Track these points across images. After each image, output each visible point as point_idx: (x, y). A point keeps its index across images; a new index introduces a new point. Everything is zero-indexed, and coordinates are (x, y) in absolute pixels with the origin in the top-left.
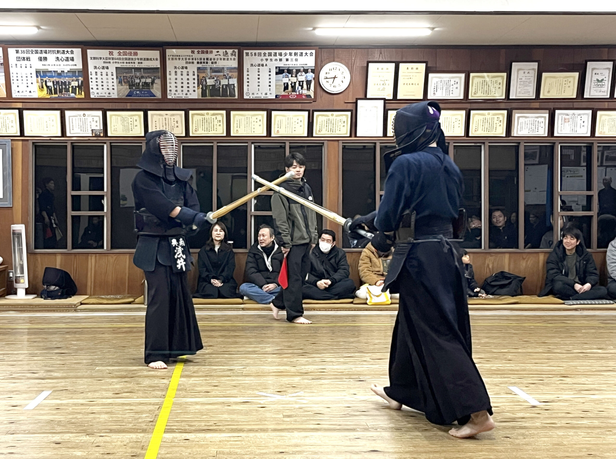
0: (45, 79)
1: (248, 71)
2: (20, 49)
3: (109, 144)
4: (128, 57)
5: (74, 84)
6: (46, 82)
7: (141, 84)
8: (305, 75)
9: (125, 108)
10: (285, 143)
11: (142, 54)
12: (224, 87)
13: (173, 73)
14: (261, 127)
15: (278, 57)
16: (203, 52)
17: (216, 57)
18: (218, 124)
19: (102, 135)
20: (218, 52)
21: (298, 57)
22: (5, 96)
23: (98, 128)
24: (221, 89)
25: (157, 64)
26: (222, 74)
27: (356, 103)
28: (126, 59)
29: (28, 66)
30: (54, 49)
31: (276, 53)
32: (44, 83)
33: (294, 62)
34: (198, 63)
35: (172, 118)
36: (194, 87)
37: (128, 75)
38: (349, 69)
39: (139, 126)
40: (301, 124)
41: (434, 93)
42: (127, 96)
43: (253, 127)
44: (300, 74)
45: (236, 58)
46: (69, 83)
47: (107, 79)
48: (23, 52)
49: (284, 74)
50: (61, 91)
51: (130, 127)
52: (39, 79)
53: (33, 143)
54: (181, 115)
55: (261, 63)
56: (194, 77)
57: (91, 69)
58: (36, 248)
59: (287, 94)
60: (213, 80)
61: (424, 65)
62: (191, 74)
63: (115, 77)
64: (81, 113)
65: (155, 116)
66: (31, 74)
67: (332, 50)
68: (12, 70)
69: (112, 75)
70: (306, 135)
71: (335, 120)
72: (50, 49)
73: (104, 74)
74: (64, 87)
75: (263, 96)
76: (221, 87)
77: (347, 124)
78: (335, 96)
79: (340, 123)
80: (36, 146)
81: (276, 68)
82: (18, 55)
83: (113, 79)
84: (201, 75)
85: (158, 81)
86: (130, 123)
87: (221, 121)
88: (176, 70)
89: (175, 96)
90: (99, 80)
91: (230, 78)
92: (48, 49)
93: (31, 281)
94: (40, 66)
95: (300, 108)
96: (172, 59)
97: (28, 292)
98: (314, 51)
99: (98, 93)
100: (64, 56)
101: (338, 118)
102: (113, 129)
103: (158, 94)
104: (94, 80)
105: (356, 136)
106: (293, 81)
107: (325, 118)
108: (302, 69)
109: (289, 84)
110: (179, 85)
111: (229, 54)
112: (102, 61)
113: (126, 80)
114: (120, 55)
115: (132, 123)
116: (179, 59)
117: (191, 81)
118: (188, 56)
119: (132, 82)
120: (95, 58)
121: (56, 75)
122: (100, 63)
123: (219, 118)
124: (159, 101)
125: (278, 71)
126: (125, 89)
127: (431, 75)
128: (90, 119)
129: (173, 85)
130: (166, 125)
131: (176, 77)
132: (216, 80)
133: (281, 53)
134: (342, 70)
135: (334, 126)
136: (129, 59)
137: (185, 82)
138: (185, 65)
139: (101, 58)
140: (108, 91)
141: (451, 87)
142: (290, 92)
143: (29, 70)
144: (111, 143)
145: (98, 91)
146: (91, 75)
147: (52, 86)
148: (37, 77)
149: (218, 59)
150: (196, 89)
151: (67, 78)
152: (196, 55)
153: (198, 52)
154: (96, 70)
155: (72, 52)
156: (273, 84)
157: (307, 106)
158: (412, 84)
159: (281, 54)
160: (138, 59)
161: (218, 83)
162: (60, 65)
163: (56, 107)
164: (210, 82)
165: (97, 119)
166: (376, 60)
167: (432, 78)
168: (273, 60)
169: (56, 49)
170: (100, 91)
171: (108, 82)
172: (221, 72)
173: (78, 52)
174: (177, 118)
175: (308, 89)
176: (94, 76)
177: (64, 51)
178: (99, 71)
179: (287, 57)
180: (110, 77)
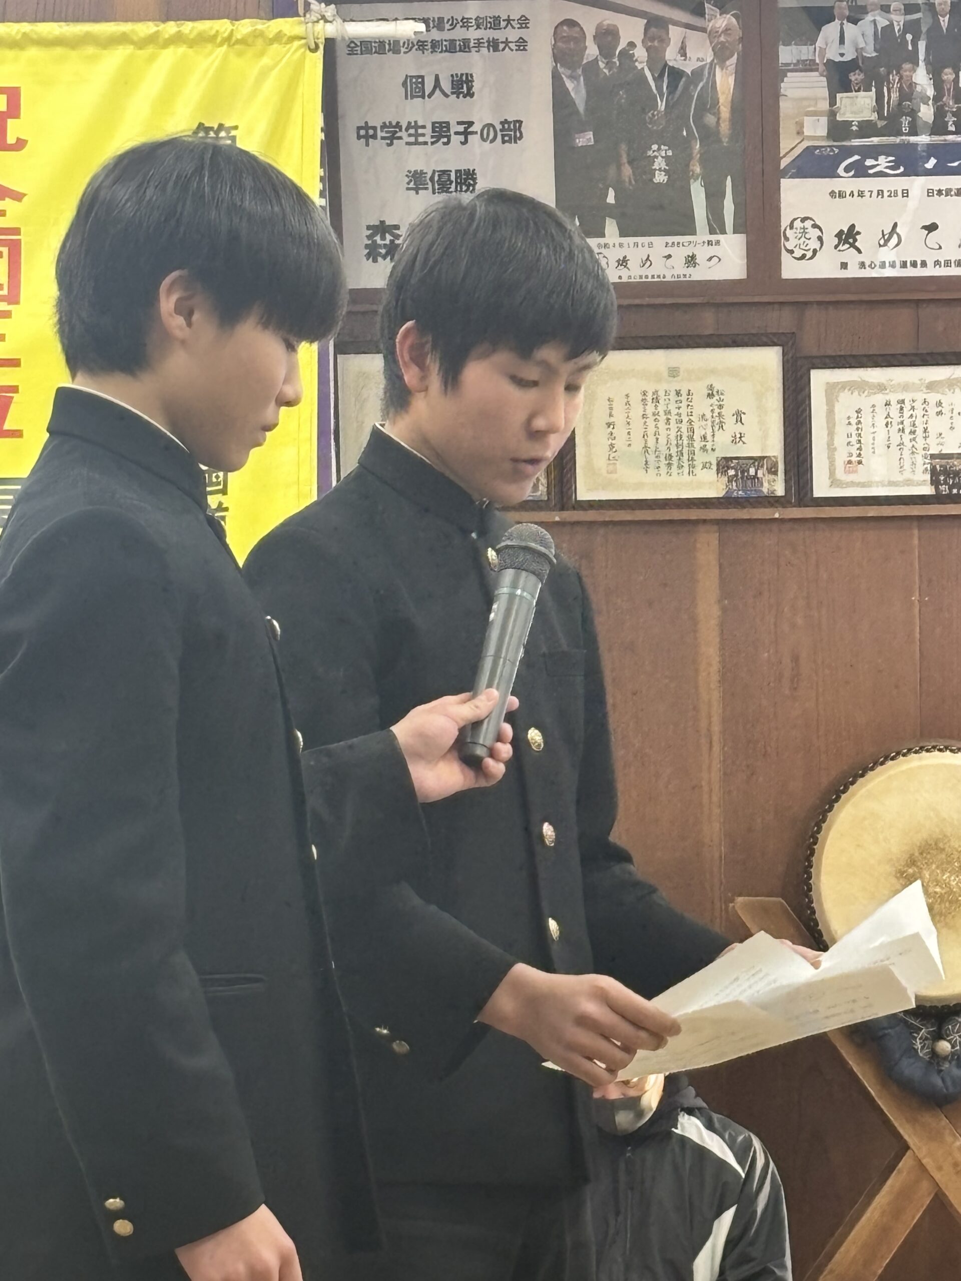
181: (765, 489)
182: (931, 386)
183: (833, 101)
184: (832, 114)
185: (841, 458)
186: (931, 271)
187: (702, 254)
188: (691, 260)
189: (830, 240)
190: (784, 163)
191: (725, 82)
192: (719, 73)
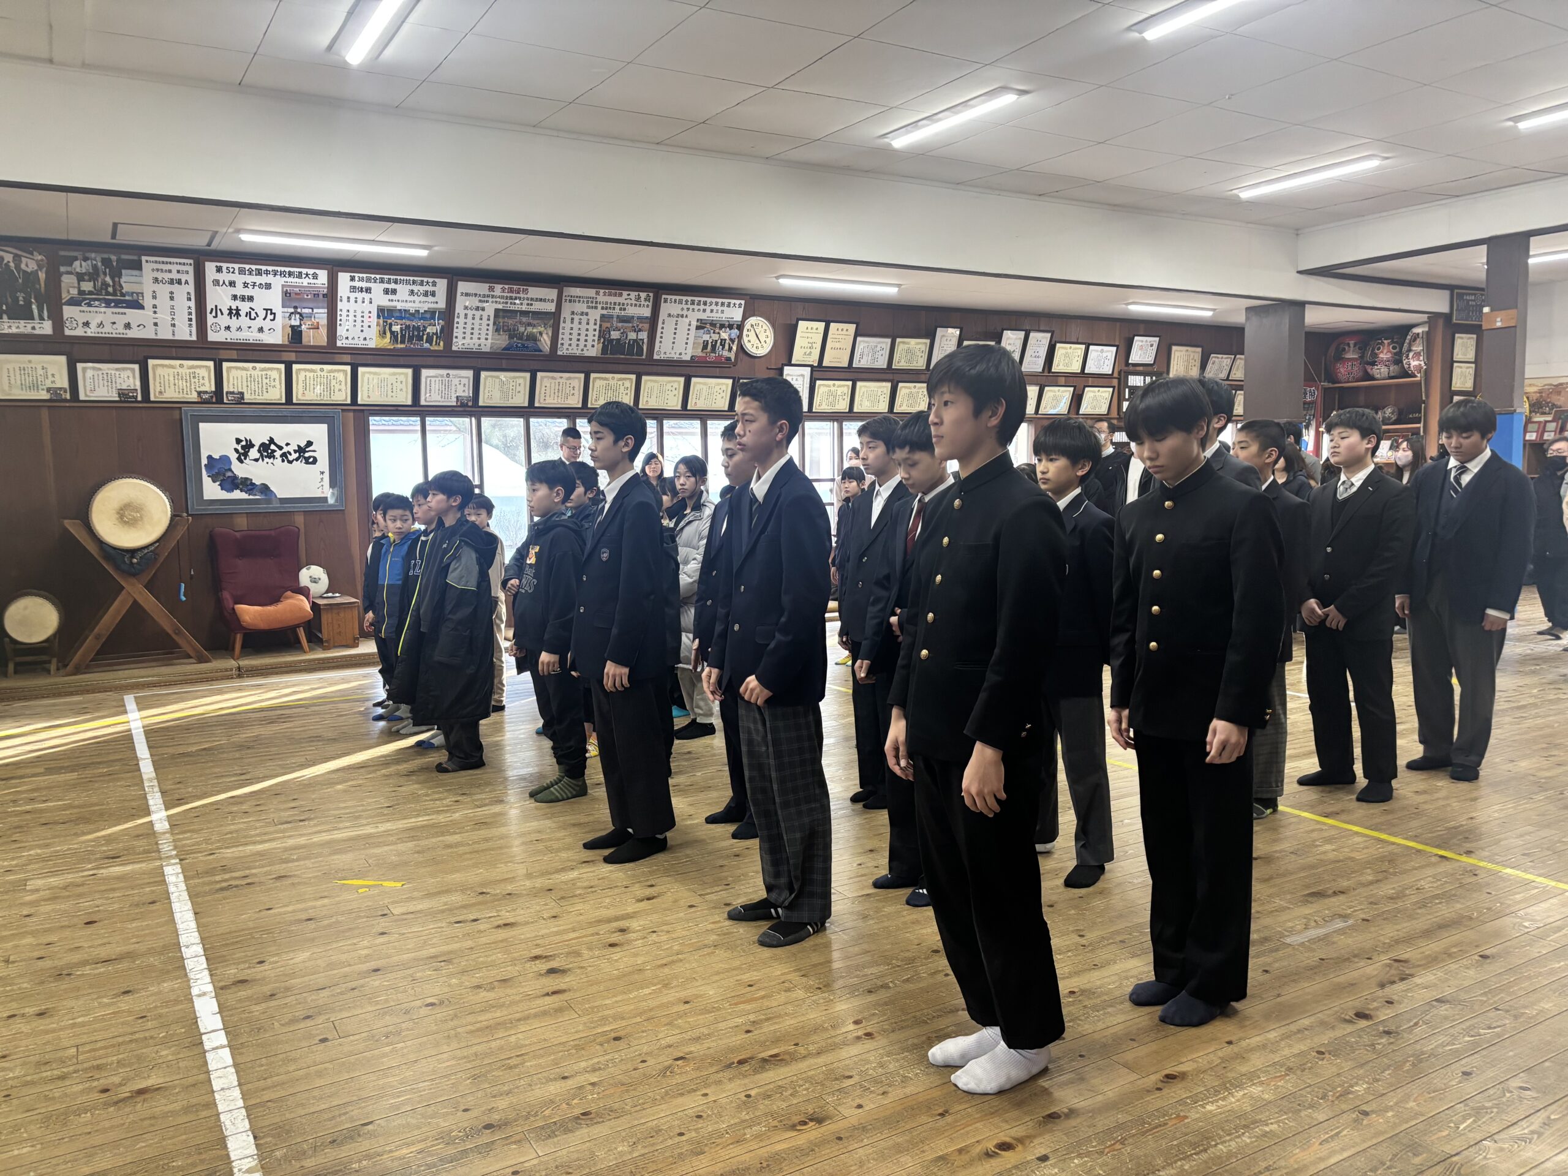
0: (389, 321)
1: (663, 323)
2: (357, 275)
4: (514, 295)
5: (432, 329)
6: (391, 325)
7: (525, 334)
8: (729, 331)
11: (534, 292)
12: (632, 342)
13: (568, 321)
14: (676, 398)
15: (702, 307)
16: (610, 295)
17: (626, 302)
18: (625, 392)
19: (470, 404)
20: (629, 295)
21: (725, 308)
22: (325, 344)
23: (466, 394)
24: (627, 345)
25: (553, 307)
26: (631, 325)
28: (511, 298)
29: (367, 301)
30: (408, 278)
31: (700, 301)
32: (387, 328)
33: (720, 315)
34: (602, 308)
35: (568, 382)
37: (510, 321)
38: (772, 325)
39: (522, 392)
40: (724, 394)
41: (861, 360)
42: (501, 350)
43: (667, 397)
44: (723, 329)
45: (650, 304)
46: (425, 328)
47: (481, 325)
48: (362, 279)
49: (705, 329)
50: (411, 339)
52: (381, 321)
54: (579, 379)
55: (681, 313)
56: (595, 327)
57: (459, 309)
59: (704, 355)
60: (619, 332)
61: (854, 326)
62: (592, 322)
63: (491, 322)
64: (444, 372)
65: (545, 380)
66: (370, 312)
67: (760, 301)
68: (341, 305)
69: (489, 320)
72: (402, 278)
73: (477, 317)
75: (676, 357)
76: (627, 342)
78: (757, 360)
81: (698, 320)
82: (352, 283)
83: (488, 325)
85: (548, 332)
86: (511, 388)
87: (629, 388)
88: (573, 316)
89: (568, 352)
90: (469, 326)
91: (640, 330)
92: (399, 278)
94: (384, 301)
96: (570, 301)
98: (743, 302)
99: (464, 345)
100: (422, 289)
102: (486, 396)
103: (546, 349)
104: (461, 325)
106: (714, 339)
109: (710, 342)
110: (575, 337)
111: (642, 299)
112: (477, 299)
113: (506, 328)
114: (503, 292)
115: (514, 388)
116: (579, 301)
117: (591, 333)
118: (590, 298)
119: (514, 330)
120: (467, 295)
121: (407, 315)
122: (474, 302)
123: (627, 383)
124: (548, 359)
125: (699, 324)
126: (503, 340)
127: (859, 339)
128: (456, 381)
129: (567, 336)
130: (558, 392)
131: (572, 326)
132: (622, 333)
133: (706, 302)
134: (765, 327)
136: (516, 298)
137: (583, 333)
138: (586, 310)
139: (476, 295)
140: (478, 342)
141: (878, 353)
142: (708, 352)
143: (366, 306)
145: (464, 341)
146: (458, 317)
147: (399, 332)
148: (379, 317)
149: (627, 304)
150: (595, 343)
151: (421, 321)
152: (601, 298)
153: (604, 294)
154: (466, 311)
156: (691, 342)
158: (840, 348)
159: (705, 304)
160: (528, 299)
161: (625, 336)
162: (414, 302)
163: (405, 363)
164: (615, 335)
165: (466, 381)
167: (860, 342)
168: (696, 310)
169: (412, 278)
170: (467, 341)
171: (480, 329)
172: (630, 323)
174: (575, 383)
175: (730, 349)
176: (462, 320)
177: (422, 281)
178: (470, 313)
179: (711, 307)
180: (485, 322)
181: (63, 397)
182: (117, 369)
184: (79, 288)
185: (88, 389)
186: (114, 335)
187: (37, 326)
188: (33, 328)
189: (81, 325)
190: (63, 301)
191: (42, 275)
192: (40, 273)
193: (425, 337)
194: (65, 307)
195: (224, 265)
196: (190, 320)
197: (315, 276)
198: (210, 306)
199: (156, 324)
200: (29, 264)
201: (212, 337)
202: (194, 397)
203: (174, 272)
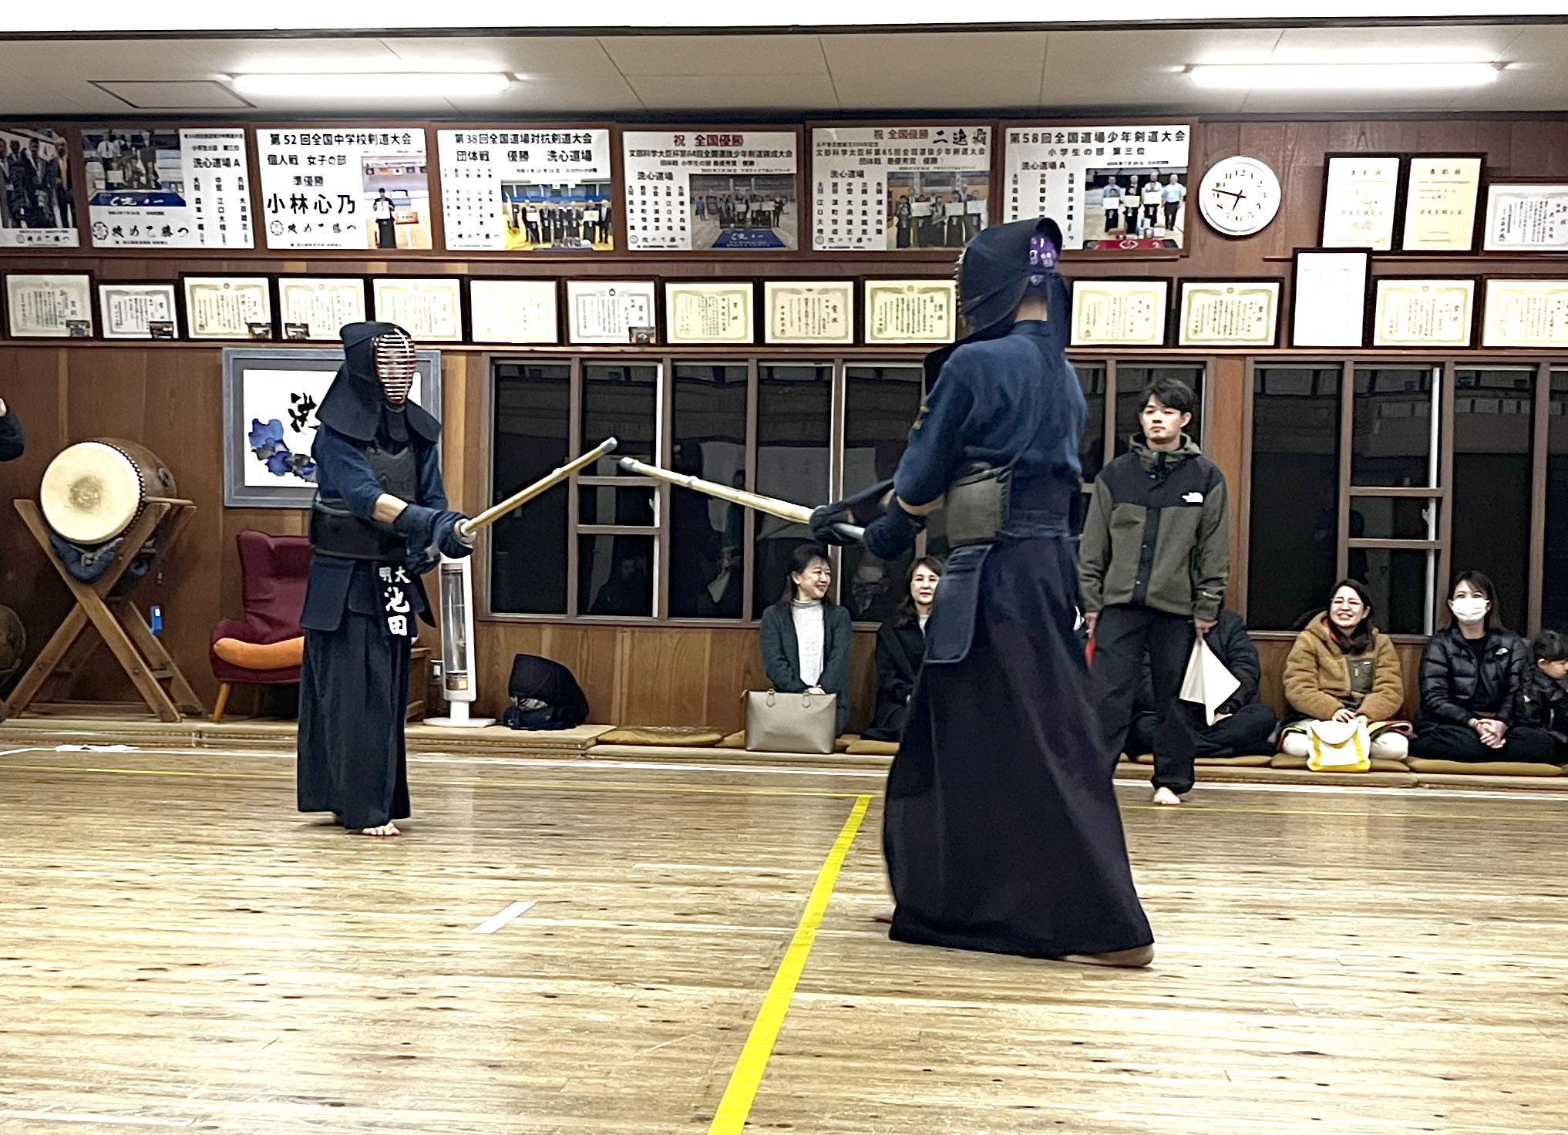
0: (522, 205)
1: (1015, 182)
2: (465, 133)
3: (670, 361)
4: (719, 148)
5: (591, 215)
6: (524, 211)
7: (749, 216)
8: (1163, 190)
9: (710, 274)
10: (1105, 362)
11: (753, 139)
12: (954, 222)
13: (828, 188)
15: (1094, 145)
16: (903, 135)
17: (935, 147)
18: (936, 315)
19: (653, 341)
20: (940, 133)
21: (1146, 144)
22: (430, 247)
23: (644, 324)
24: (946, 227)
25: (790, 166)
26: (949, 189)
27: (1294, 261)
28: (715, 154)
29: (484, 174)
30: (545, 132)
31: (1089, 134)
32: (520, 216)
33: (1135, 157)
34: (890, 161)
35: (824, 297)
36: (879, 222)
37: (719, 194)
38: (1276, 174)
39: (741, 318)
40: (1149, 313)
41: (1502, 236)
42: (714, 246)
44: (1148, 186)
45: (987, 148)
46: (580, 216)
47: (669, 203)
48: (473, 139)
49: (1108, 187)
50: (559, 235)
51: (721, 323)
52: (509, 204)
53: (493, 359)
54: (845, 291)
55: (1049, 159)
56: (880, 197)
57: (631, 179)
58: (495, 609)
60: (928, 203)
61: (1478, 161)
62: (872, 189)
63: (686, 198)
64: (606, 286)
65: (780, 294)
66: (490, 193)
67: (1235, 126)
68: (447, 183)
69: (681, 194)
70: (1161, 343)
71: (1236, 304)
72: (536, 132)
73: (662, 191)
74: (566, 224)
76: (946, 221)
77: (1269, 313)
78: (1238, 243)
79: (1249, 312)
80: (498, 367)
81: (1088, 171)
82: (461, 147)
83: (682, 203)
84: (899, 192)
85: (791, 209)
86: (722, 310)
87: (945, 308)
88: (835, 180)
89: (832, 245)
90: (650, 207)
91: (970, 198)
92: (530, 132)
93: (483, 685)
94: (511, 172)
95: (1146, 274)
96: (827, 153)
97: (475, 712)
98: (1186, 129)
99: (645, 239)
100: (569, 148)
101: (1247, 299)
102: (679, 327)
103: (791, 241)
104: (638, 207)
105: (1291, 345)
106: (1130, 206)
107: (1211, 299)
108: (1154, 174)
109: (1121, 212)
110: (842, 217)
111: (969, 139)
112: (658, 159)
113: (712, 207)
114: (700, 144)
115: (726, 311)
116: (844, 152)
117: (872, 208)
118: (865, 144)
119: (728, 209)
120: (640, 153)
121: (549, 194)
122: (652, 165)
123: (940, 298)
124: (793, 258)
125: (1091, 179)
126: (712, 229)
127: (1494, 189)
128: (626, 301)
129: (827, 217)
130: (807, 316)
131: (835, 197)
132: (933, 205)
133: (1102, 134)
134: (1258, 176)
135: (1235, 318)
136: (723, 154)
137: (857, 208)
138: (858, 168)
139: (654, 152)
140: (671, 234)
141: (1549, 219)
142: (1122, 232)
143: (484, 183)
144: (673, 360)
145: (645, 234)
146: (631, 193)
147: (539, 223)
148: (504, 199)
149: (939, 151)
150: (884, 227)
151: (573, 203)
152: (885, 143)
153: (892, 135)
154: (642, 182)
155: (588, 139)
156: (1079, 213)
157: (1164, 269)
158: (1444, 212)
159: (1100, 138)
160: (744, 153)
161: (940, 212)
162: (558, 171)
163: (548, 273)
164: (919, 209)
165: (641, 301)
166: (1348, 150)
167: (1499, 195)
168: (1081, 152)
169: (551, 132)
170: (651, 233)
171: (669, 212)
172: (948, 185)
173: (600, 137)
174: (837, 299)
175: (1170, 225)
176: (637, 197)
177: (568, 135)
178: (649, 184)
179: (1115, 144)
180: (675, 198)
181: (85, 333)
183: (106, 175)
184: (106, 180)
185: (114, 323)
186: (152, 245)
188: (57, 239)
189: (111, 231)
191: (63, 164)
192: (60, 161)
193: (581, 229)
194: (92, 208)
195: (282, 133)
196: (244, 218)
197: (407, 140)
198: (267, 196)
199: (201, 227)
200: (47, 151)
201: (273, 242)
202: (243, 333)
203: (220, 148)
